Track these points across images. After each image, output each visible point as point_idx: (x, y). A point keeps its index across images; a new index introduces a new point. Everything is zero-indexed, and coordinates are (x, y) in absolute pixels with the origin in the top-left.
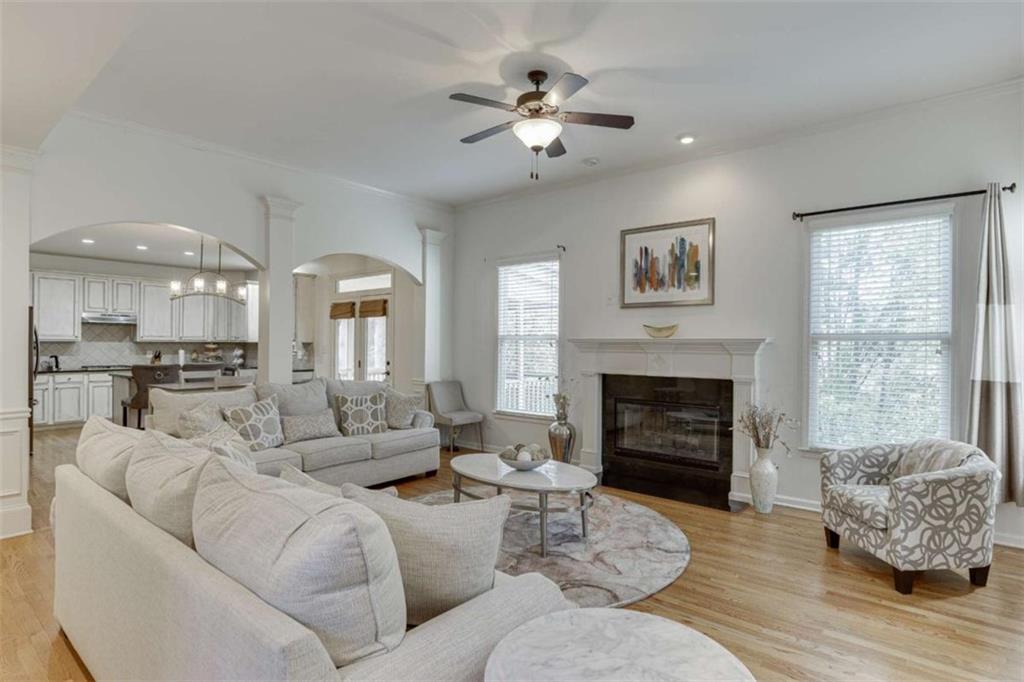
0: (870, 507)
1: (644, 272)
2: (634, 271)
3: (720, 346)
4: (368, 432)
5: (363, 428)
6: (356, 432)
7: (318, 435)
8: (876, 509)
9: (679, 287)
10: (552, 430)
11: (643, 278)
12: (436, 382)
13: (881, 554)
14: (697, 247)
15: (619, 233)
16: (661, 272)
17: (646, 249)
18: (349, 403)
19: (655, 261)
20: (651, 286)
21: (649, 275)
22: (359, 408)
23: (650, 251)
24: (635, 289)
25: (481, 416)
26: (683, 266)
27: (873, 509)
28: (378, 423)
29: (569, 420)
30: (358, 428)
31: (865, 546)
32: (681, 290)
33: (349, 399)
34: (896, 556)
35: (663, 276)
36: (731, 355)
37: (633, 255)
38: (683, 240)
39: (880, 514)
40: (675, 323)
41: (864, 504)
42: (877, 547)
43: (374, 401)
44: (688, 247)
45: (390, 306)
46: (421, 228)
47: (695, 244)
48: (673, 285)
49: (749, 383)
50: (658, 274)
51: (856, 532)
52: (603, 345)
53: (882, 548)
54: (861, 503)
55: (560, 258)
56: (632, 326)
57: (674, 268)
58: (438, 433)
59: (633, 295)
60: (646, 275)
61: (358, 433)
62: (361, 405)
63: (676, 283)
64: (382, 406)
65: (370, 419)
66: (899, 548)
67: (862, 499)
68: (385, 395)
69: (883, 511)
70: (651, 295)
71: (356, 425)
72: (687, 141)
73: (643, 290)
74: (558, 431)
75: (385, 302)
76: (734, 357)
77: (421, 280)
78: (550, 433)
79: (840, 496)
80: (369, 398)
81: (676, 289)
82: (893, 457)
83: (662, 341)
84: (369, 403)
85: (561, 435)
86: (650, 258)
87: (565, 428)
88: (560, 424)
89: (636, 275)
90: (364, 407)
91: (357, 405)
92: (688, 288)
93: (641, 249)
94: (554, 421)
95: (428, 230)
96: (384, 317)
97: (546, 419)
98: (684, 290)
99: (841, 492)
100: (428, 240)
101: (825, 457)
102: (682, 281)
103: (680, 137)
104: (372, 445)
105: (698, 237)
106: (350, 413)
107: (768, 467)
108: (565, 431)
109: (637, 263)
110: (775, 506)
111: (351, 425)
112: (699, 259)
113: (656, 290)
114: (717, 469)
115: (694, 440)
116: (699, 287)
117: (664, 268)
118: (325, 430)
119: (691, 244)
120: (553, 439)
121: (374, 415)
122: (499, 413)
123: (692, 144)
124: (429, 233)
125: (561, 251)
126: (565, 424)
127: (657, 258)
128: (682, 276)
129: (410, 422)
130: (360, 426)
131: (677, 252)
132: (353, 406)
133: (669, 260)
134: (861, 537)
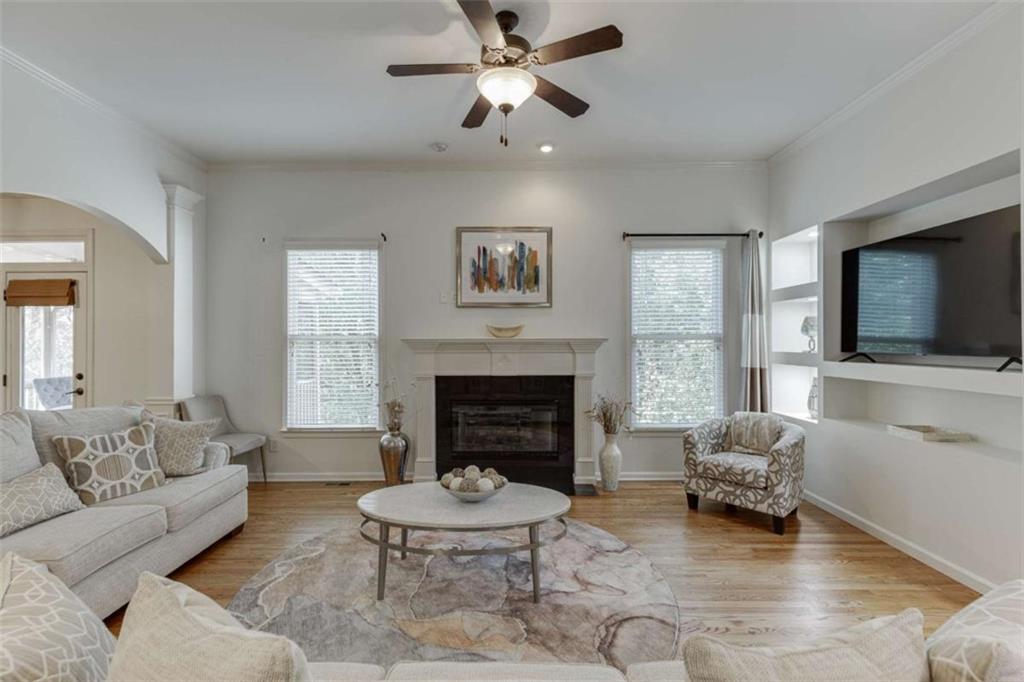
0: (753, 472)
1: (482, 272)
2: (472, 270)
3: (568, 345)
4: (134, 490)
5: (123, 485)
6: (109, 492)
7: (44, 516)
8: (759, 473)
9: (519, 289)
10: (385, 443)
11: (482, 277)
12: (190, 399)
13: (762, 508)
14: (536, 252)
15: (453, 228)
16: (500, 275)
17: (484, 249)
18: (88, 448)
19: (493, 262)
20: (491, 287)
21: (488, 275)
22: (111, 453)
23: (488, 252)
24: (472, 288)
25: (264, 438)
26: (522, 269)
27: (756, 473)
28: (150, 472)
29: (402, 430)
30: (113, 488)
31: (742, 503)
32: (521, 292)
33: (87, 442)
34: (779, 507)
35: (503, 278)
36: (574, 353)
37: (470, 253)
38: (522, 244)
39: (762, 476)
40: (522, 323)
41: (746, 470)
42: (756, 502)
43: (137, 437)
44: (527, 252)
45: (81, 291)
46: (164, 182)
47: (534, 249)
48: (514, 288)
49: (589, 378)
50: (497, 275)
51: (732, 493)
52: (443, 346)
53: (763, 502)
54: (743, 470)
55: (379, 248)
56: (475, 327)
57: (513, 270)
58: (246, 471)
59: (470, 295)
60: (484, 274)
61: (114, 496)
62: (115, 448)
63: (516, 284)
64: (151, 445)
65: (135, 468)
66: (781, 500)
67: (743, 466)
68: (154, 426)
69: (764, 474)
70: (489, 295)
71: (108, 484)
72: (546, 149)
73: (481, 290)
74: (392, 444)
75: (73, 283)
76: (577, 355)
77: (165, 255)
78: (381, 447)
79: (716, 466)
80: (126, 434)
81: (515, 291)
82: (724, 430)
83: (505, 339)
84: (129, 443)
85: (396, 448)
86: (488, 258)
87: (399, 438)
88: (393, 435)
89: (473, 274)
90: (120, 452)
91: (105, 450)
92: (528, 291)
93: (479, 248)
94: (384, 433)
95: (179, 187)
96: (72, 307)
97: (373, 431)
98: (524, 293)
99: (716, 463)
100: (177, 200)
101: (689, 436)
102: (522, 283)
103: (540, 146)
104: (167, 510)
105: (536, 242)
106: (93, 465)
107: (616, 450)
108: (401, 443)
109: (474, 261)
110: (620, 482)
111: (96, 483)
112: (538, 264)
113: (496, 290)
114: (556, 459)
115: (527, 433)
116: (538, 290)
117: (503, 270)
118: (56, 506)
119: (530, 250)
120: (385, 452)
121: (141, 460)
122: (291, 431)
123: (551, 153)
124: (180, 191)
125: (381, 241)
126: (399, 435)
127: (496, 259)
128: (522, 278)
129: (200, 462)
130: (117, 483)
131: (517, 255)
132: (100, 452)
133: (508, 262)
134: (737, 497)
